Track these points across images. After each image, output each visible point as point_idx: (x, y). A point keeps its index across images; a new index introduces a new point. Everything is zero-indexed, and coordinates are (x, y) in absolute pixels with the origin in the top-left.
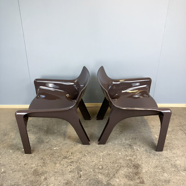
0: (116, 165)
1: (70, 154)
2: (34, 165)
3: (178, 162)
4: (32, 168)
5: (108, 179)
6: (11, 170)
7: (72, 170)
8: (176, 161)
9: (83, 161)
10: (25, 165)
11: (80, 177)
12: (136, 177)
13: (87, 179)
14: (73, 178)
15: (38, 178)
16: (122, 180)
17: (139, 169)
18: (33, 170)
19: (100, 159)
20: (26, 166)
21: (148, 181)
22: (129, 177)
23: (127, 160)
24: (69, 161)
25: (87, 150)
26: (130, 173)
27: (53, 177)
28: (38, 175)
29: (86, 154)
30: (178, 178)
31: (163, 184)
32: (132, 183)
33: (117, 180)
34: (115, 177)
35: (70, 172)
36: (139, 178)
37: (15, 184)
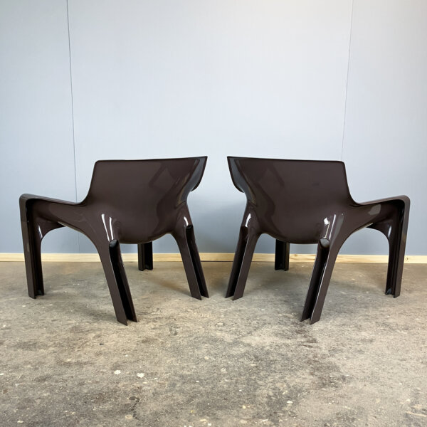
0: (255, 322)
1: (155, 310)
2: (74, 322)
3: (391, 321)
4: (68, 325)
5: (237, 337)
6: (23, 326)
7: (157, 326)
8: (387, 319)
9: (182, 317)
10: (53, 321)
11: (176, 334)
12: (299, 335)
13: (191, 336)
14: (159, 335)
15: (80, 335)
16: (266, 338)
17: (304, 327)
18: (70, 326)
19: (221, 315)
20: (55, 323)
21: (325, 341)
22: (283, 335)
23: (279, 317)
24: (152, 317)
25: (192, 306)
26: (286, 332)
27: (115, 335)
28: (82, 332)
29: (189, 310)
30: (392, 337)
31: (360, 343)
32: (288, 342)
33: (257, 338)
34: (252, 335)
35: (154, 329)
36: (305, 337)
37: (30, 342)
